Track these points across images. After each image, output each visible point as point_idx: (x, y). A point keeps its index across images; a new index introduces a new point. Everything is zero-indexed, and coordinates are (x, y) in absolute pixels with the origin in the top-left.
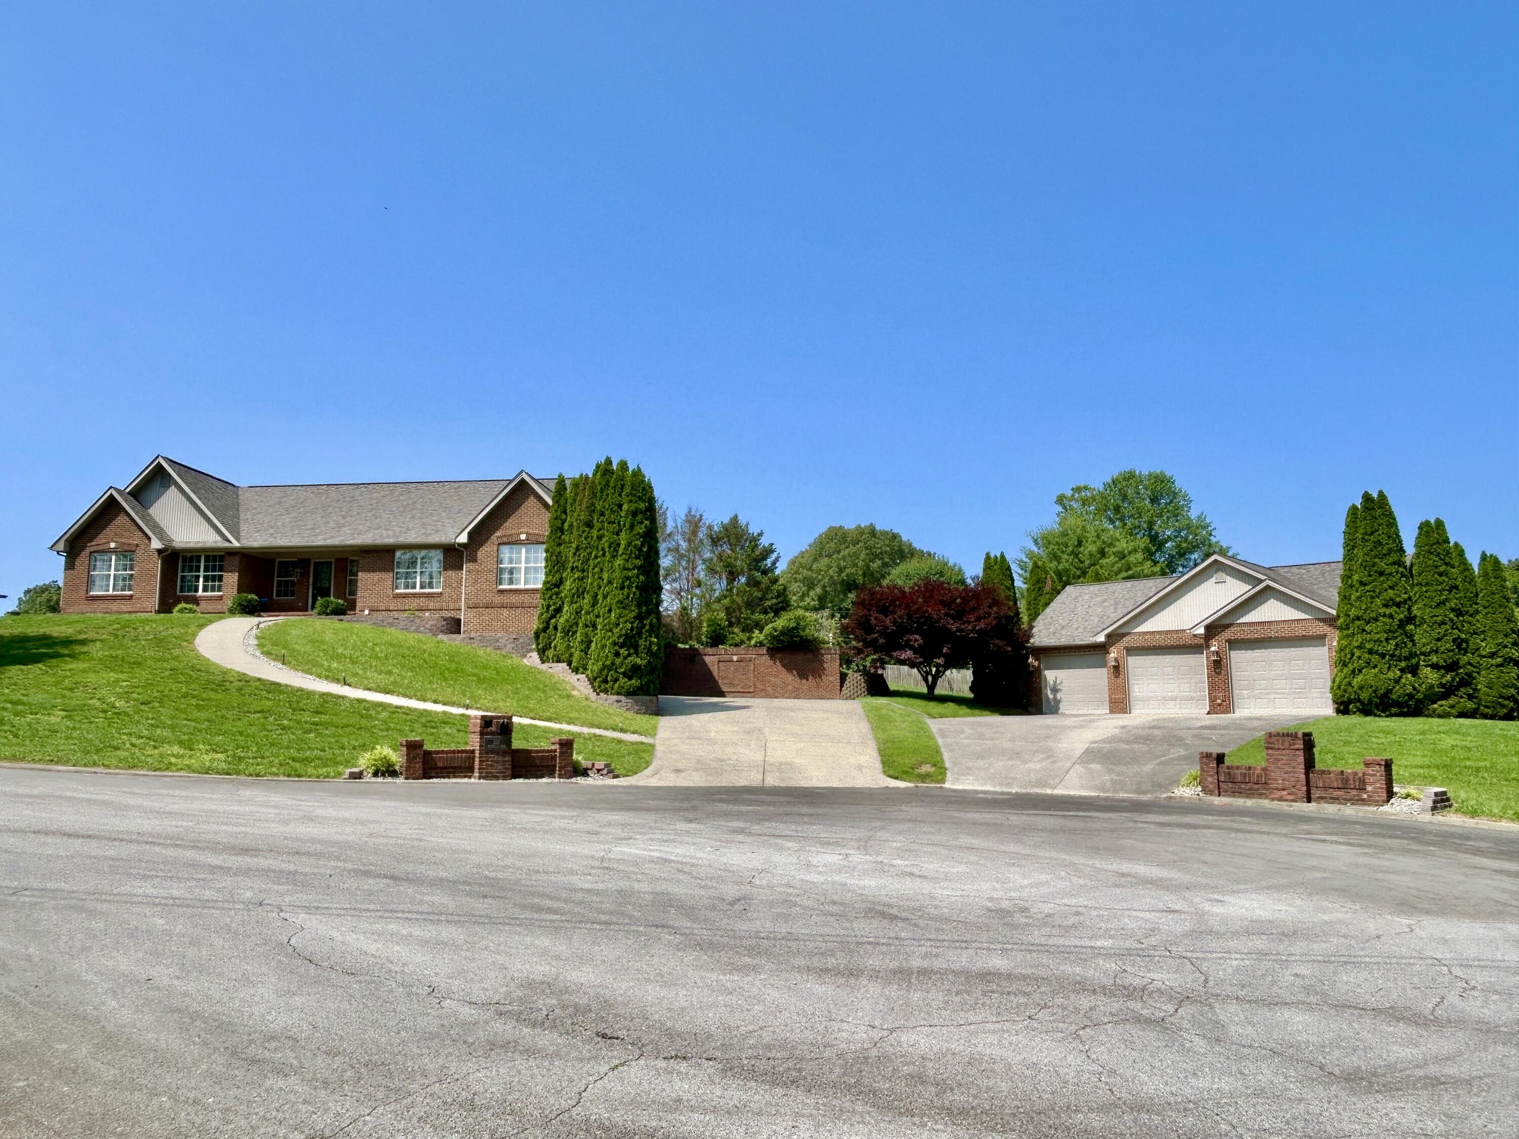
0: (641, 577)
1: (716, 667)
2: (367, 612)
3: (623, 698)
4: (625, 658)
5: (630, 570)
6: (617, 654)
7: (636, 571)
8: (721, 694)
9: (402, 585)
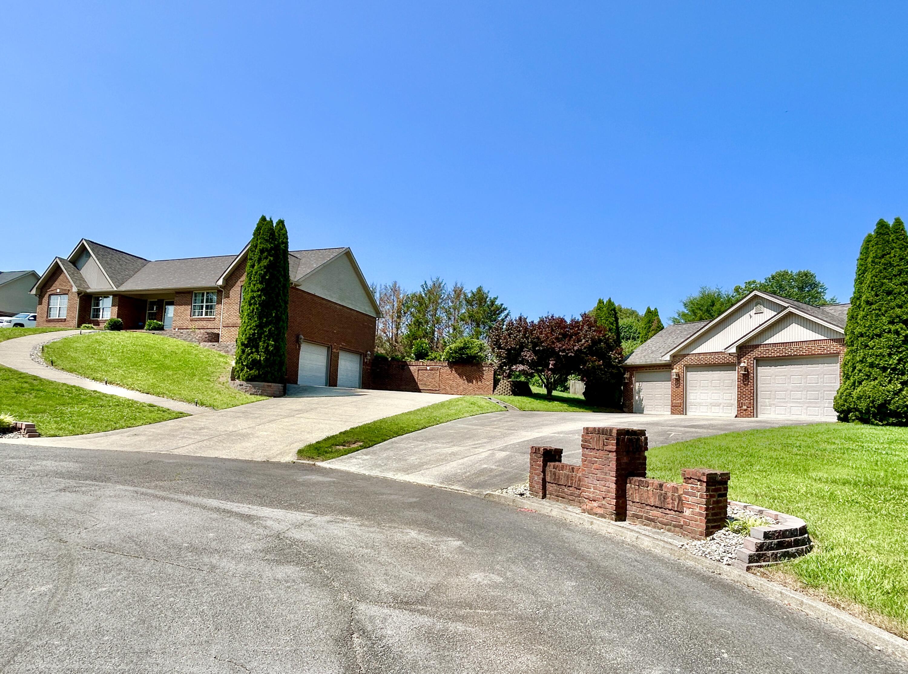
0: (263, 297)
1: (417, 373)
2: (176, 329)
3: (244, 383)
5: (255, 292)
7: (259, 293)
8: (419, 391)
9: (197, 314)
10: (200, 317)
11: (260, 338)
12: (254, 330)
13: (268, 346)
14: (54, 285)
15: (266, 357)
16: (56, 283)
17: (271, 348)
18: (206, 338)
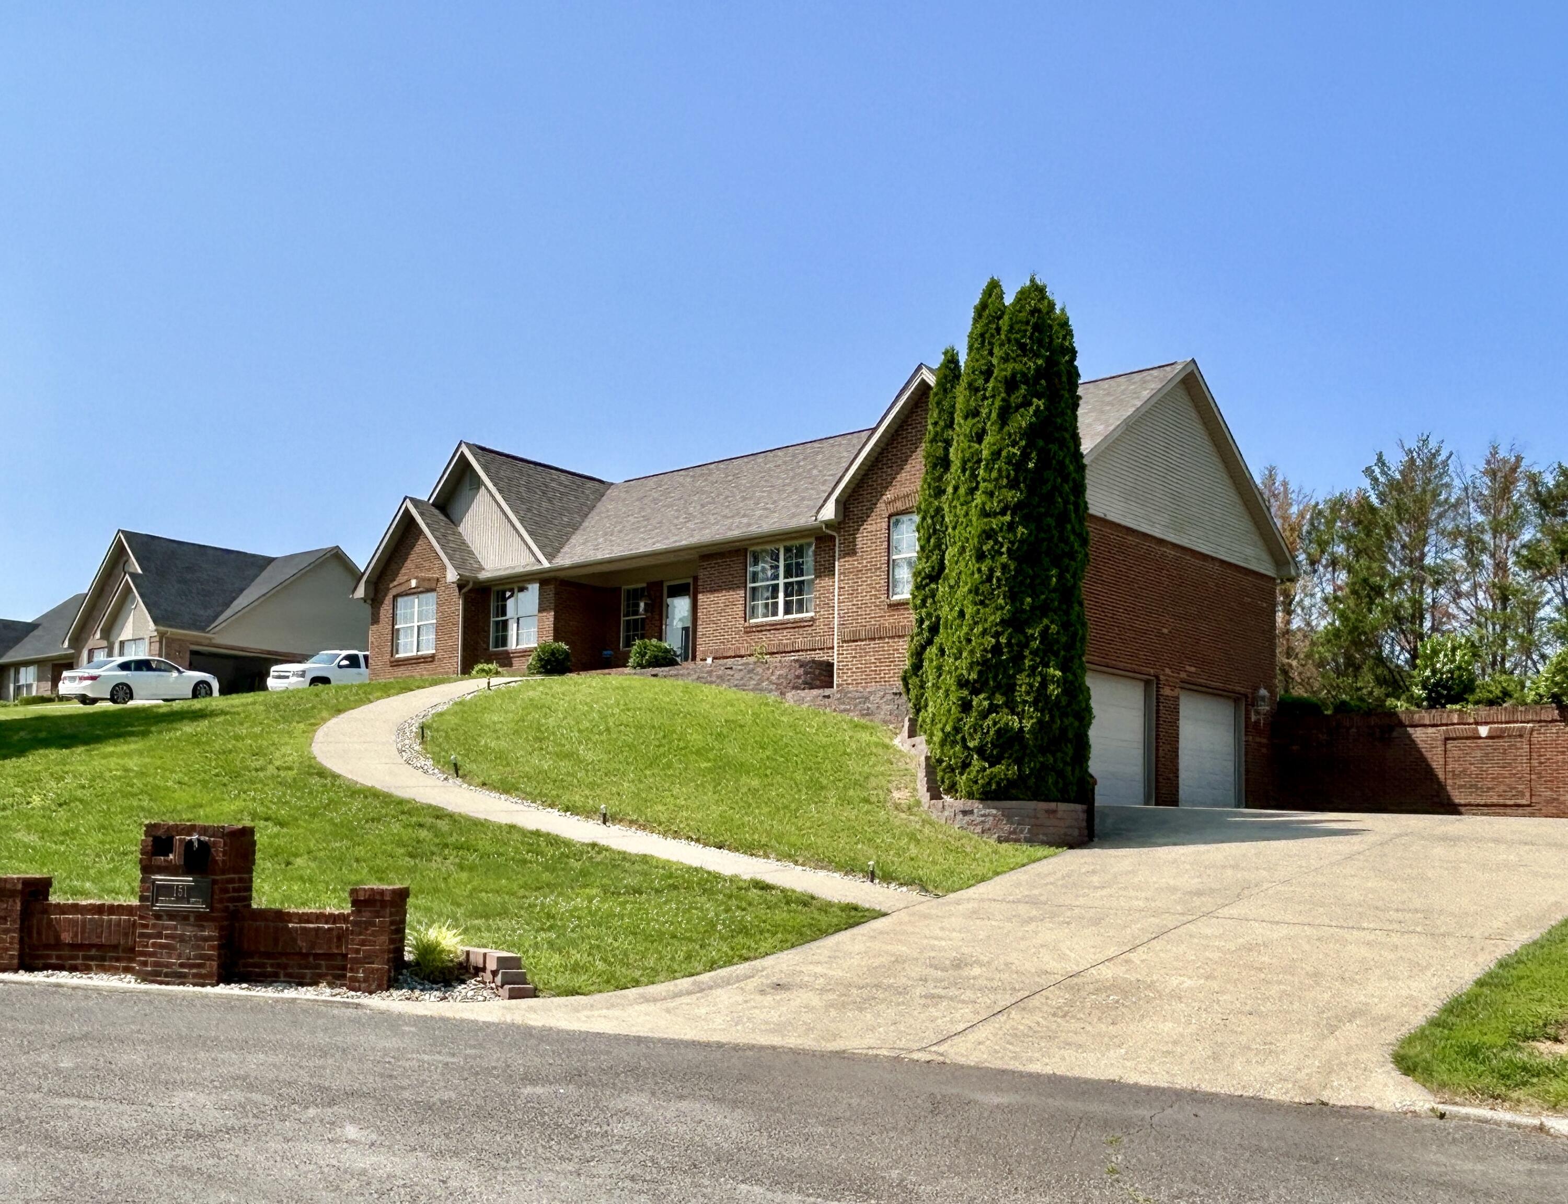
0: (1021, 530)
1: (1440, 750)
2: (709, 661)
3: (976, 805)
4: (984, 715)
5: (995, 514)
6: (966, 707)
7: (1008, 518)
8: (1452, 809)
9: (761, 610)
10: (770, 619)
11: (1017, 659)
12: (997, 635)
13: (1044, 684)
14: (403, 571)
15: (1040, 722)
16: (409, 564)
17: (1054, 690)
18: (798, 677)
